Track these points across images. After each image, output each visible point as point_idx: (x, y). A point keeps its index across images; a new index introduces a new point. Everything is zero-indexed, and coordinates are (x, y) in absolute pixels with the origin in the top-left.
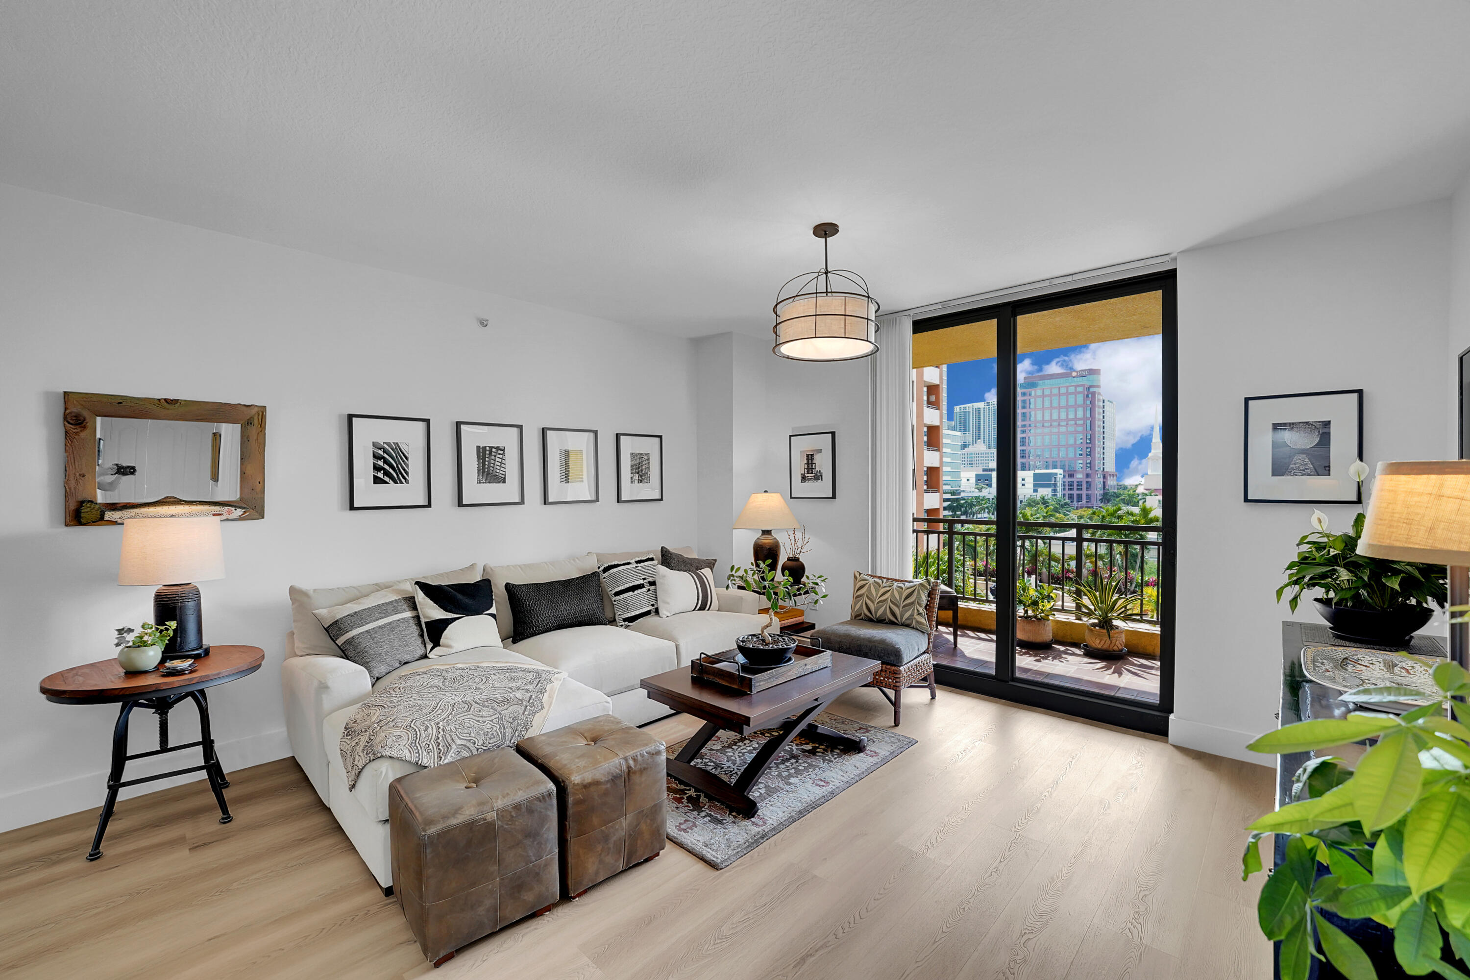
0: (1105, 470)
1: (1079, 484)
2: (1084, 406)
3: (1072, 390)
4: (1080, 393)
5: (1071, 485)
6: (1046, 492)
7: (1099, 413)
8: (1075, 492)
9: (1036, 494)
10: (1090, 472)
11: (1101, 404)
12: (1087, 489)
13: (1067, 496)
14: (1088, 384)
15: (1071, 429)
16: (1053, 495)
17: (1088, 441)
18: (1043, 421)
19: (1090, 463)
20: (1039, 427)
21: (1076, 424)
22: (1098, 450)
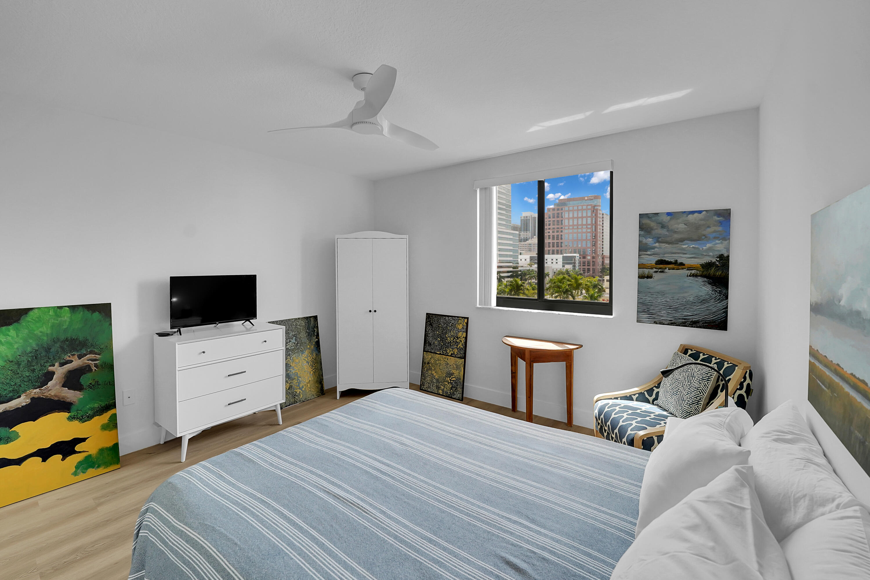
0: (604, 254)
1: (589, 263)
2: (592, 217)
3: (584, 207)
4: (589, 209)
5: (584, 263)
6: (569, 267)
7: (600, 221)
8: (586, 267)
9: (563, 268)
10: (595, 256)
11: (601, 216)
12: (593, 265)
13: (582, 269)
14: (594, 204)
15: (584, 230)
16: (573, 269)
17: (594, 238)
18: (569, 226)
19: (595, 250)
20: (566, 229)
21: (587, 227)
22: (599, 242)
